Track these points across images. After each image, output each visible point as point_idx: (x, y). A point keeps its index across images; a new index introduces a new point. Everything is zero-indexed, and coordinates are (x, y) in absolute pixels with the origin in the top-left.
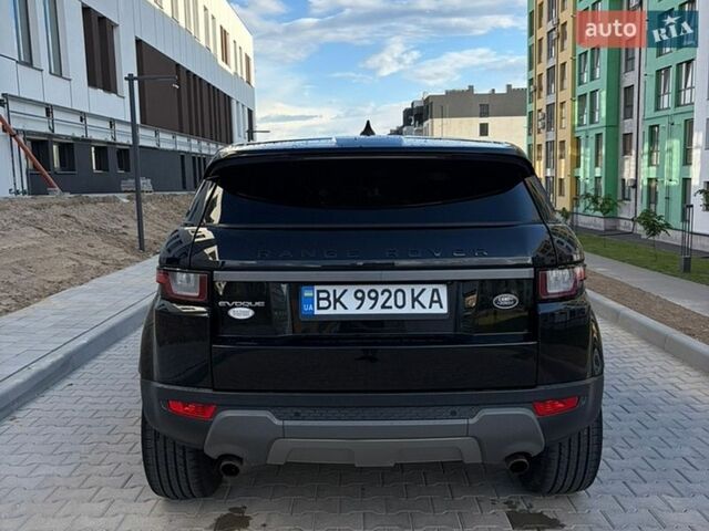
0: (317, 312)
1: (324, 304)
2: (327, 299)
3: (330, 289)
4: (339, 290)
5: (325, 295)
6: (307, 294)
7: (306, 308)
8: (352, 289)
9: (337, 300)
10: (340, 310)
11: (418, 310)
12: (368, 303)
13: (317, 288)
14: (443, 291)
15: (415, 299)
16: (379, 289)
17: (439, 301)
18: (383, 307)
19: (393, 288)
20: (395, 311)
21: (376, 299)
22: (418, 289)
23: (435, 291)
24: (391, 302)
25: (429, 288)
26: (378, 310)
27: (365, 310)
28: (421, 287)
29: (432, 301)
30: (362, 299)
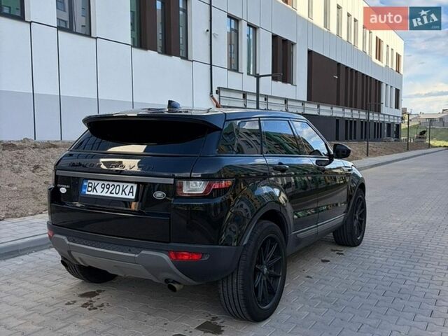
0: (87, 193)
1: (90, 189)
2: (91, 187)
3: (93, 182)
4: (96, 182)
5: (90, 185)
6: (85, 184)
7: (84, 190)
8: (101, 183)
9: (95, 188)
10: (95, 193)
11: (124, 196)
12: (106, 190)
13: (89, 181)
14: (135, 187)
15: (123, 190)
16: (111, 183)
17: (132, 192)
18: (111, 193)
19: (116, 184)
20: (115, 195)
21: (108, 189)
22: (125, 185)
23: (132, 187)
24: (114, 191)
25: (130, 185)
26: (108, 194)
27: (104, 194)
28: (127, 184)
29: (130, 192)
30: (103, 188)
